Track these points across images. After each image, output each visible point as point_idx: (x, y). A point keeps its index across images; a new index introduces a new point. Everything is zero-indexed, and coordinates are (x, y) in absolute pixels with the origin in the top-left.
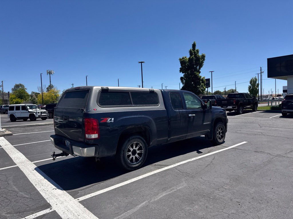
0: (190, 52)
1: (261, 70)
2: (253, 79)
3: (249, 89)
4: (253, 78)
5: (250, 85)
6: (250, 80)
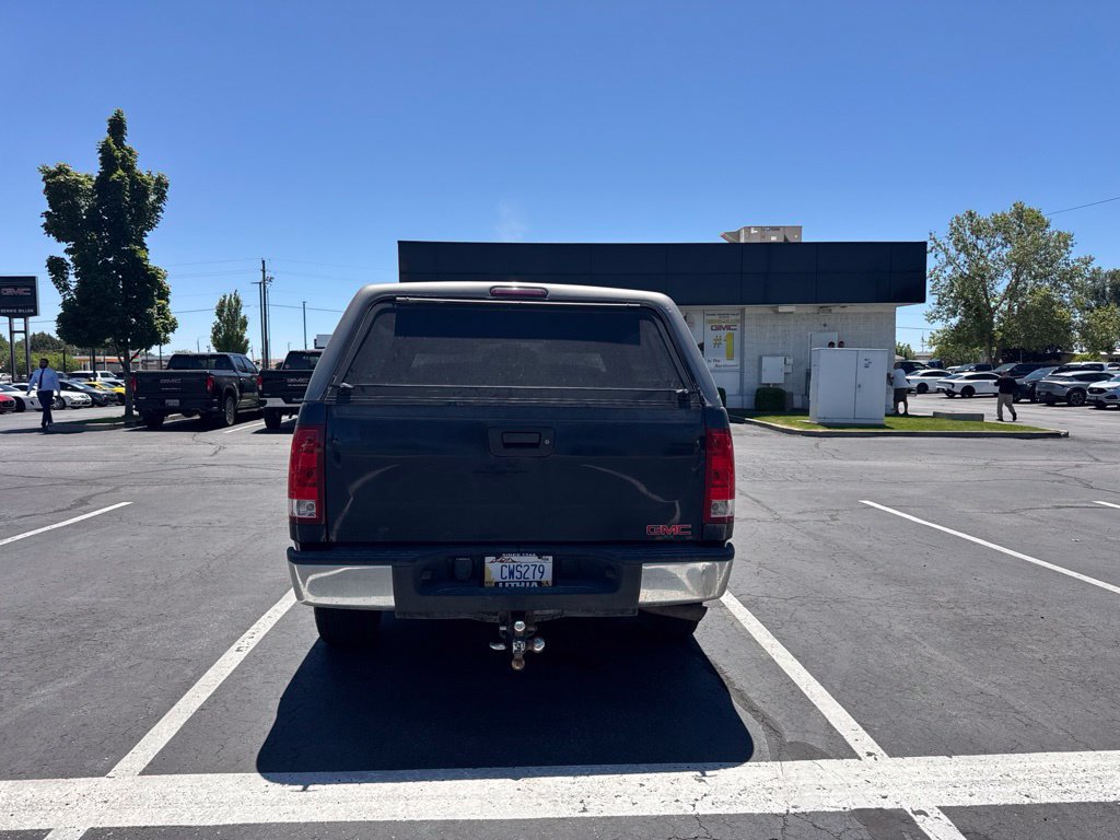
0: (101, 151)
1: (264, 272)
2: (228, 298)
3: (215, 334)
4: (225, 297)
5: (217, 319)
6: (217, 303)
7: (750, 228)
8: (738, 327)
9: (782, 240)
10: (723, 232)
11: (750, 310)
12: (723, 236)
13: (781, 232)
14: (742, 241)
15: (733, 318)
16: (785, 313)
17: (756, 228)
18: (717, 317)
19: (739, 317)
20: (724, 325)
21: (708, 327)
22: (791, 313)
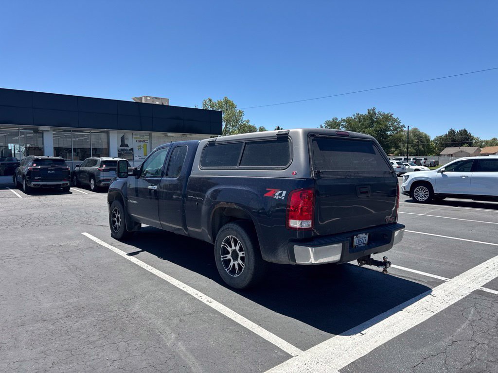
7: (147, 97)
8: (149, 141)
9: (161, 104)
10: (134, 97)
11: (154, 134)
12: (133, 99)
13: (160, 100)
14: (144, 102)
15: (146, 137)
16: (171, 136)
17: (150, 97)
18: (138, 136)
19: (148, 137)
20: (142, 140)
21: (135, 140)
22: (173, 136)
